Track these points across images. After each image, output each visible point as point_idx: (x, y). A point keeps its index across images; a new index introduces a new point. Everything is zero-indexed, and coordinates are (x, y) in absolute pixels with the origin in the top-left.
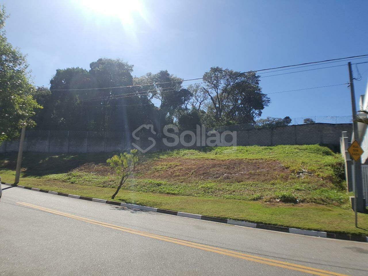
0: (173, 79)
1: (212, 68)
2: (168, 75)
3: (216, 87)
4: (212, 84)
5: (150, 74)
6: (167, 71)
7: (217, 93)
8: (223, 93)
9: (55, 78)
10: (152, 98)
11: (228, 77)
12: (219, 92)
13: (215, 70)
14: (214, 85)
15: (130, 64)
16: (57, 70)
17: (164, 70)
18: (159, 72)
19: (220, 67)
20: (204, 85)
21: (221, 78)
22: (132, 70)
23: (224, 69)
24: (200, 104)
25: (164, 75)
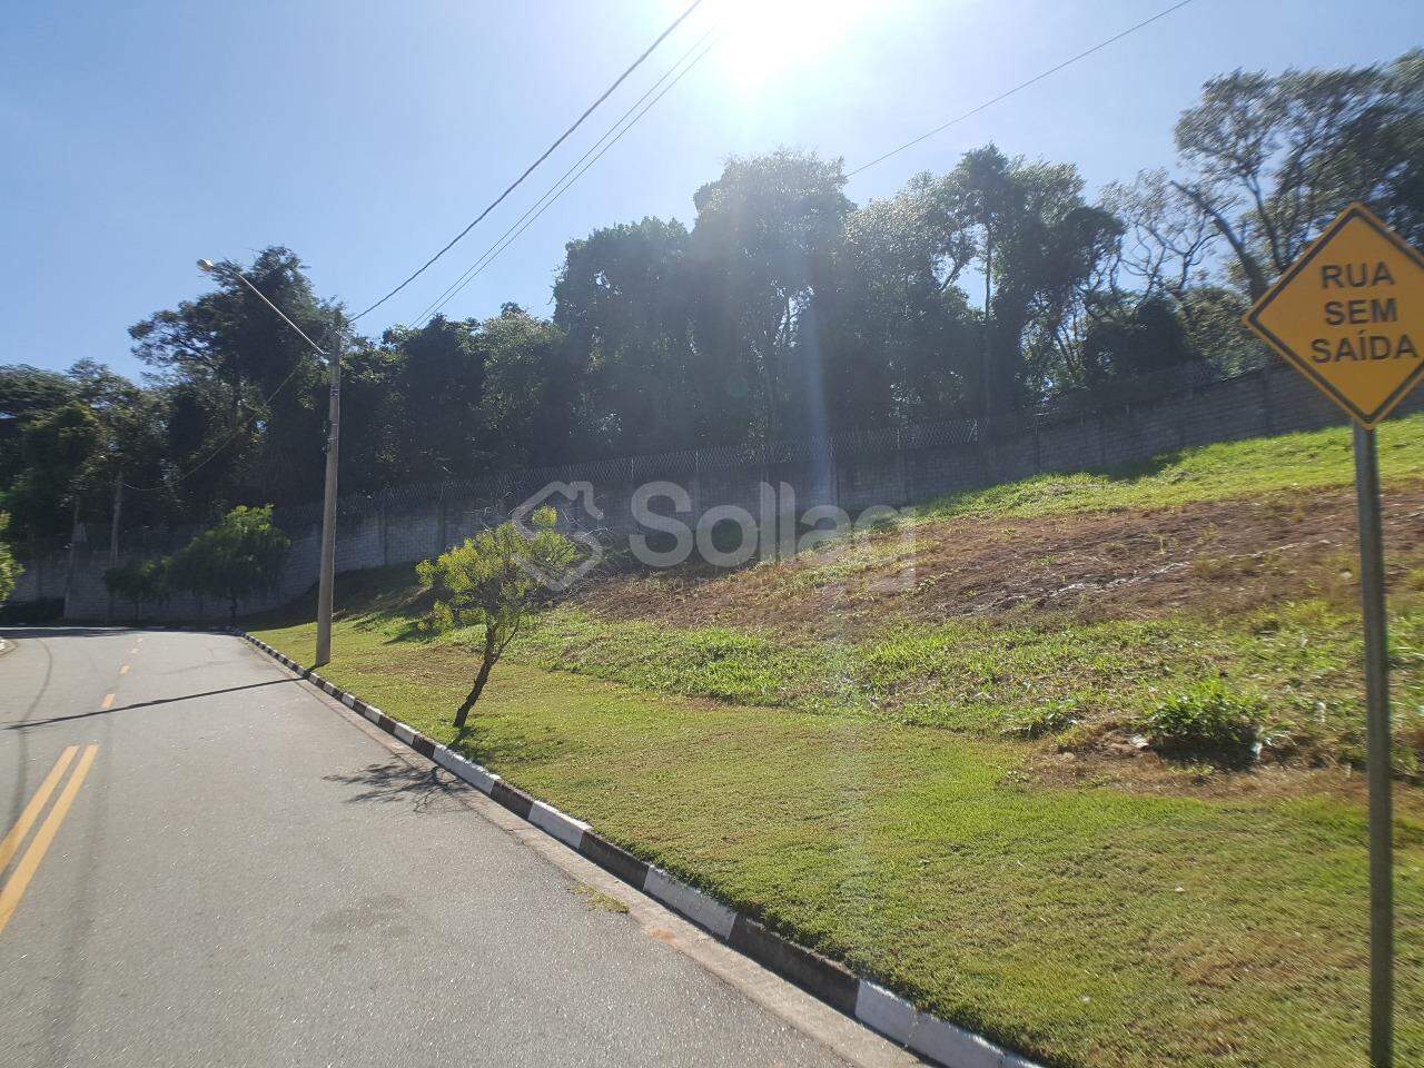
0: (1024, 177)
1: (1207, 85)
2: (1001, 162)
3: (1247, 166)
4: (1232, 156)
5: (926, 179)
6: (992, 147)
7: (1256, 193)
8: (1284, 188)
9: (567, 276)
10: (955, 275)
11: (1296, 107)
12: (1268, 186)
13: (1230, 90)
14: (1239, 160)
15: (826, 158)
16: (569, 246)
17: (979, 145)
18: (960, 159)
19: (1250, 69)
20: (1192, 170)
21: (1268, 122)
22: (842, 180)
23: (1273, 73)
24: (1186, 265)
25: (984, 168)
